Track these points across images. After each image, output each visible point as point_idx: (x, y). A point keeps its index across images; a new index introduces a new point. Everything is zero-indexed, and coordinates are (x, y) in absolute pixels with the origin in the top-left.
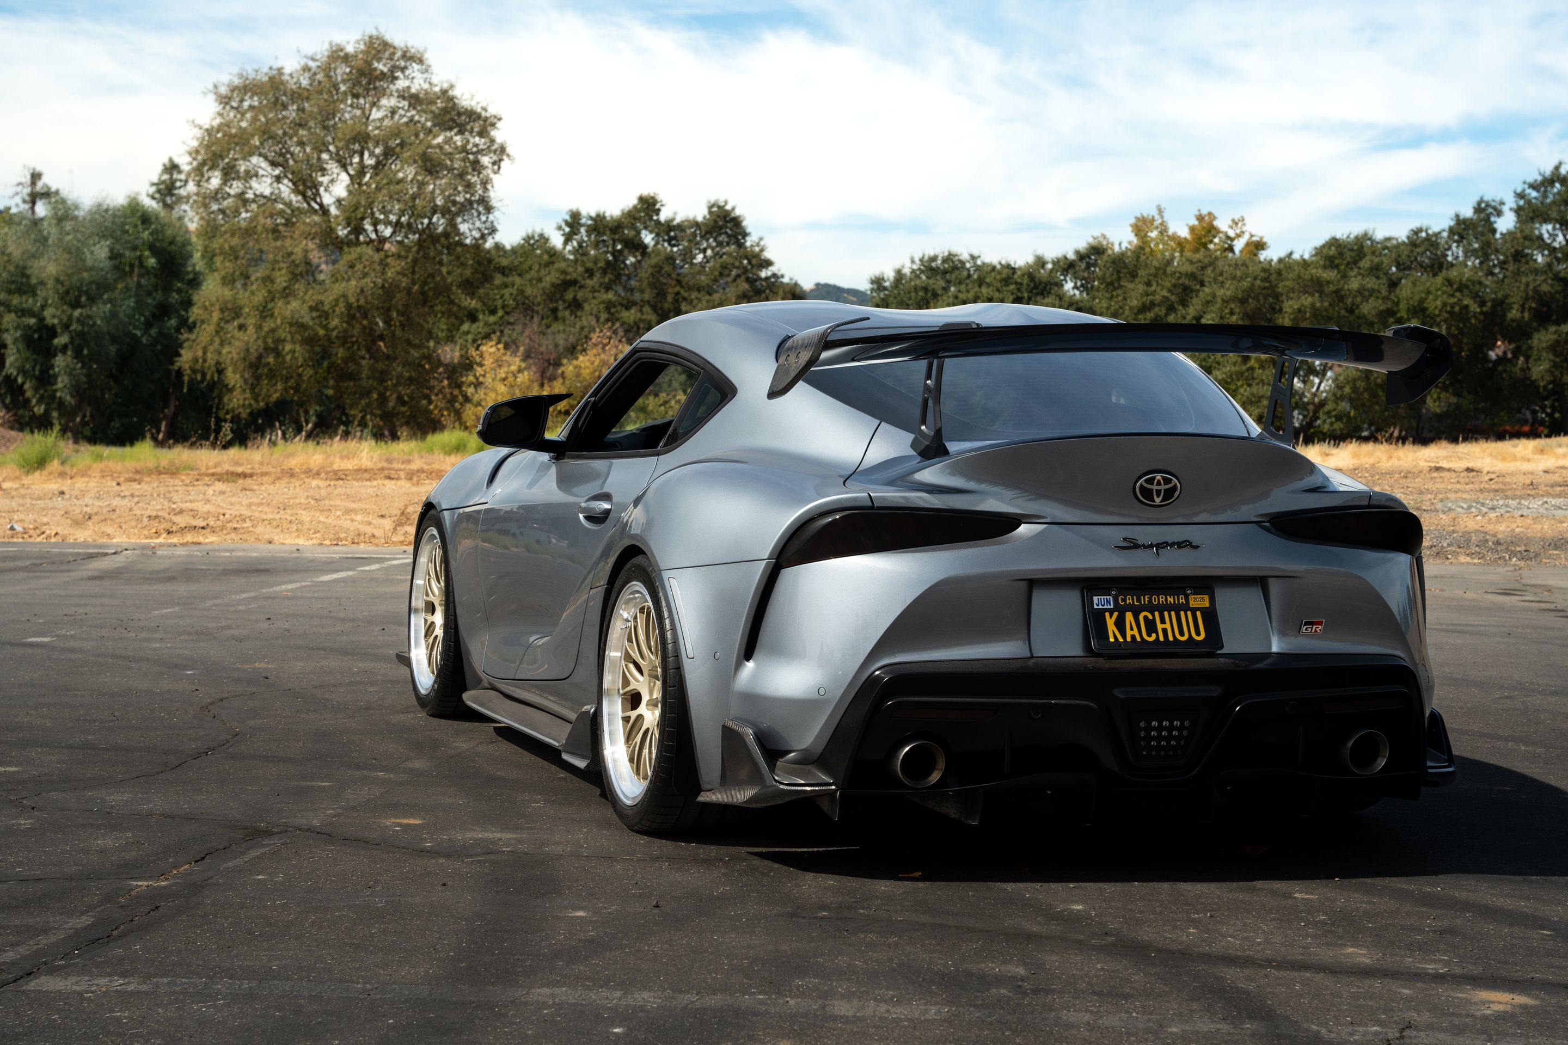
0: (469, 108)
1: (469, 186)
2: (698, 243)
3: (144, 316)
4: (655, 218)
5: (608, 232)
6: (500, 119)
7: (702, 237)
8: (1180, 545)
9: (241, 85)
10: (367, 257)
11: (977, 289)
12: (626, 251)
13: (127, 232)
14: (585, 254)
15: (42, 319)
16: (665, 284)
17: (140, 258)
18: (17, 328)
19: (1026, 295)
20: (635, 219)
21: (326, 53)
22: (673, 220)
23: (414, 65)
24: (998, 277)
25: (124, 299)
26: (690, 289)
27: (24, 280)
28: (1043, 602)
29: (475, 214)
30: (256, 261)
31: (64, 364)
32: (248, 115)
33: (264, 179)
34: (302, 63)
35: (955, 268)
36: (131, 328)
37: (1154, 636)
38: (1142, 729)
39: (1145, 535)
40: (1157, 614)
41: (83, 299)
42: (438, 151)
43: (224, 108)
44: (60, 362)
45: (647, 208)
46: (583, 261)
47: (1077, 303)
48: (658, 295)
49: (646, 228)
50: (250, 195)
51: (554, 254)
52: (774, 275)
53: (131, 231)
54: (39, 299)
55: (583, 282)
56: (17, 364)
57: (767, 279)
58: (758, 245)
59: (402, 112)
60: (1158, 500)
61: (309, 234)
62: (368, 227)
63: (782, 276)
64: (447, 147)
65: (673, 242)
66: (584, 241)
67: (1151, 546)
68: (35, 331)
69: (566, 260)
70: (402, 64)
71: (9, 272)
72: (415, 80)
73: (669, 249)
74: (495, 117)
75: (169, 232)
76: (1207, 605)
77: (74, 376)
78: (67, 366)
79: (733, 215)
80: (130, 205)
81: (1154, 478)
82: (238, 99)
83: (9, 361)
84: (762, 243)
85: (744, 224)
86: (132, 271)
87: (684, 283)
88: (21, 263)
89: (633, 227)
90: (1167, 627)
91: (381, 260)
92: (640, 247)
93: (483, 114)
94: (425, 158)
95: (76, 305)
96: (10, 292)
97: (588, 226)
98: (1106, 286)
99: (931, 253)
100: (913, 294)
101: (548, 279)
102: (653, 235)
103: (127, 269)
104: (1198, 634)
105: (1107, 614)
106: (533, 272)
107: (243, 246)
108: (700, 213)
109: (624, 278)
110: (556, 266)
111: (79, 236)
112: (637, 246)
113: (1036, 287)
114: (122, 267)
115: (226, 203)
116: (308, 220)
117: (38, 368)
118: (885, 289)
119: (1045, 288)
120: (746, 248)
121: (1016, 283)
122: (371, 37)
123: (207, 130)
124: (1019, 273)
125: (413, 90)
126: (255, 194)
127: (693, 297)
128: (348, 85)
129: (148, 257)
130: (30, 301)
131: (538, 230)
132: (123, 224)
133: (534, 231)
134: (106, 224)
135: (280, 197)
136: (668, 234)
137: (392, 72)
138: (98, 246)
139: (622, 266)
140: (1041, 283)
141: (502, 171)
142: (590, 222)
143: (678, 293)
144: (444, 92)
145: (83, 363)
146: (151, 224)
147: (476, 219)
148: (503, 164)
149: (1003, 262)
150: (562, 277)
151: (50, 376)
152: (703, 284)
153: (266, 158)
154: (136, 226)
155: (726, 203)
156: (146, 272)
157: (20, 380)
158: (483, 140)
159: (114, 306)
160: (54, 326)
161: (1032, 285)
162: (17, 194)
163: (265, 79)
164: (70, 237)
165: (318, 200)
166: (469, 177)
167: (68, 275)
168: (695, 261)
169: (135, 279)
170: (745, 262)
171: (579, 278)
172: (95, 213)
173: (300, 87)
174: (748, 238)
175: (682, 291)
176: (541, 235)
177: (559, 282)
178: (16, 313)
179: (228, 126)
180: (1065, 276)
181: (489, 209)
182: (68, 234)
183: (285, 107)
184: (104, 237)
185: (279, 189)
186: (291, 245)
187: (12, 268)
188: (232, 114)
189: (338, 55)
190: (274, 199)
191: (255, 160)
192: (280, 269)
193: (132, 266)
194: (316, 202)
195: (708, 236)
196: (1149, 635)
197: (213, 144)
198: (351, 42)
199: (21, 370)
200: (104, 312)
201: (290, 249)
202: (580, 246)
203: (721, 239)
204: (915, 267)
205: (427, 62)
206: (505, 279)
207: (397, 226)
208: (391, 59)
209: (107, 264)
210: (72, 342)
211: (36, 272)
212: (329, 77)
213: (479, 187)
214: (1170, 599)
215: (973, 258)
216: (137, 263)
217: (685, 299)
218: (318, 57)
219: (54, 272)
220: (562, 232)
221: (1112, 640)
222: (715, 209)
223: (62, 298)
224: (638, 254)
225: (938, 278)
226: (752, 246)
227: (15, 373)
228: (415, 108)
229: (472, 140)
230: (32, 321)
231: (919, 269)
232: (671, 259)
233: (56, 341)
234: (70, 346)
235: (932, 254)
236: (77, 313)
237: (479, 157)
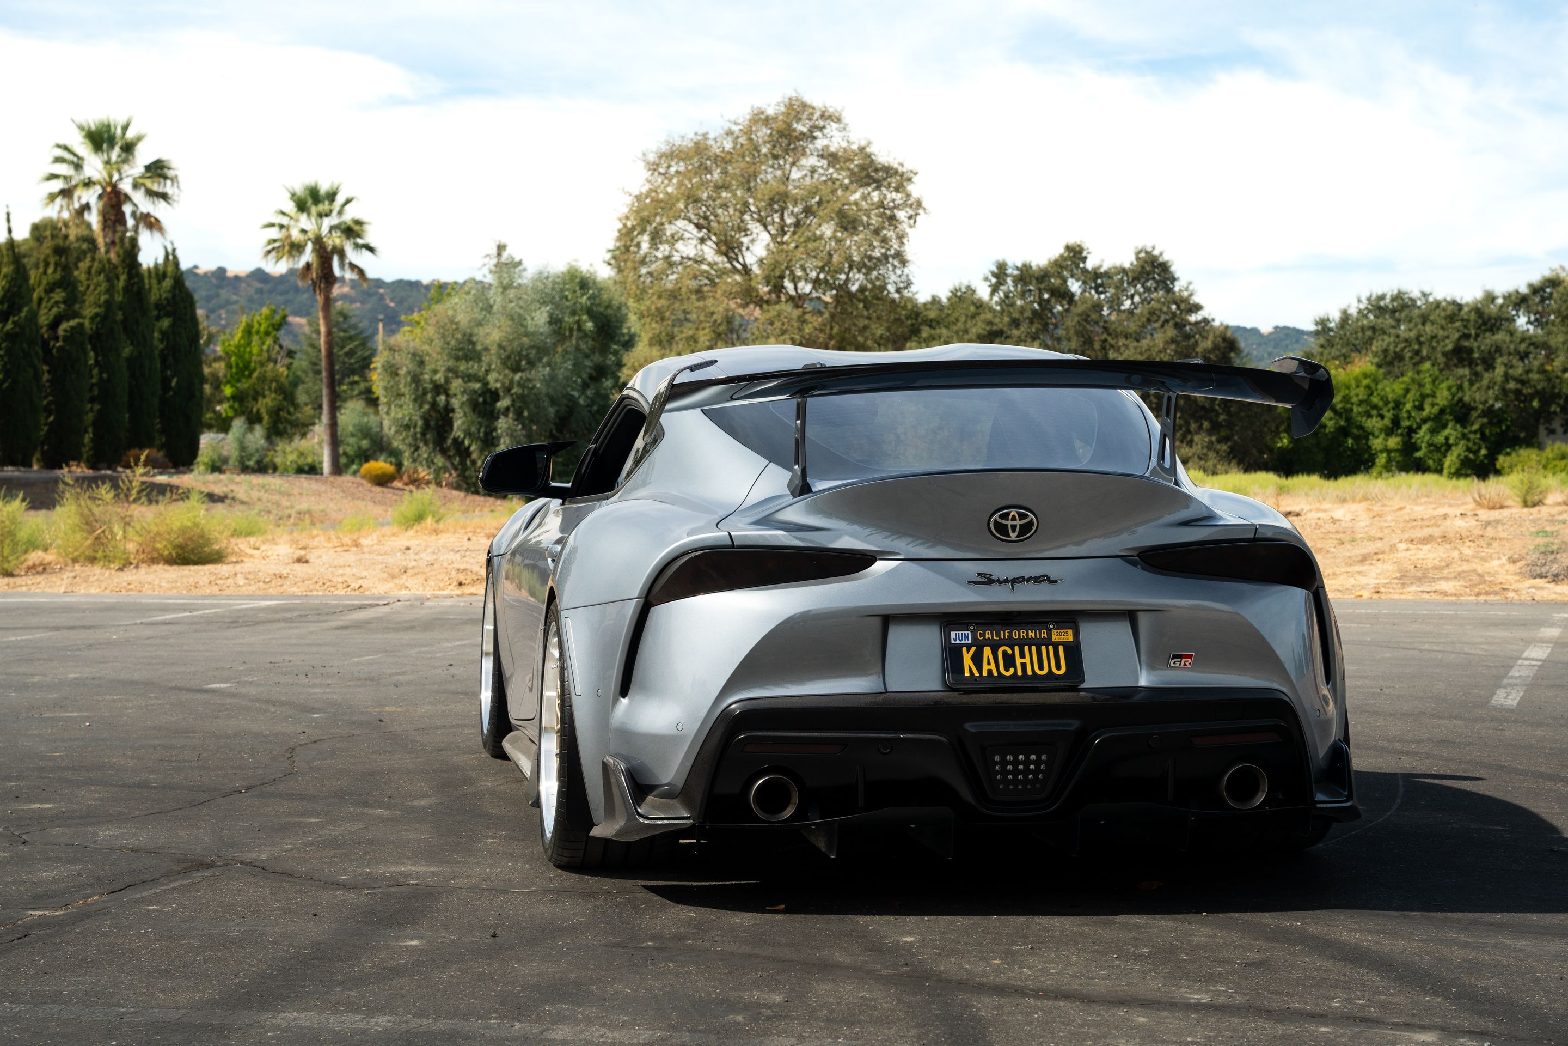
0: (886, 164)
1: (885, 240)
2: (1125, 290)
3: (580, 377)
4: (1082, 265)
5: (1034, 282)
6: (916, 174)
7: (1129, 283)
8: (1037, 580)
9: (668, 151)
10: (785, 314)
11: (1420, 326)
12: (1053, 300)
13: (566, 298)
14: (1013, 304)
15: (486, 384)
16: (1091, 331)
17: (578, 323)
18: (464, 392)
19: (1473, 332)
20: (1061, 267)
21: (748, 117)
22: (1101, 266)
23: (832, 124)
24: (1443, 314)
25: (562, 363)
26: (1116, 335)
27: (470, 347)
28: (899, 637)
29: (891, 268)
30: (680, 322)
31: (506, 426)
32: (675, 181)
33: (690, 241)
34: (726, 128)
35: (1404, 306)
36: (569, 389)
37: (1012, 670)
38: (997, 763)
39: (999, 570)
40: (1016, 648)
41: (523, 363)
42: (854, 208)
43: (652, 174)
44: (503, 424)
45: (1074, 256)
46: (1009, 312)
47: (1530, 338)
48: (1084, 343)
49: (1072, 276)
50: (676, 258)
51: (981, 306)
52: (1206, 321)
53: (570, 297)
54: (484, 364)
55: (1009, 332)
56: (464, 427)
57: (1197, 323)
58: (1187, 289)
59: (821, 171)
60: (1014, 536)
61: (731, 293)
62: (788, 284)
63: (1213, 320)
64: (864, 203)
65: (1101, 289)
66: (1011, 292)
67: (1006, 581)
68: (480, 395)
69: (991, 309)
70: (821, 123)
71: (457, 339)
72: (833, 139)
73: (1096, 296)
74: (912, 172)
75: (605, 297)
76: (1071, 639)
77: (516, 437)
78: (508, 428)
79: (1161, 260)
80: (569, 272)
81: (1008, 514)
82: (666, 165)
83: (457, 424)
84: (1191, 288)
85: (1173, 269)
86: (571, 335)
87: (1111, 331)
88: (468, 330)
89: (1059, 275)
90: (1026, 662)
91: (799, 317)
92: (1067, 296)
93: (900, 169)
94: (841, 214)
95: (516, 369)
96: (457, 359)
97: (1014, 277)
98: (1563, 321)
99: (1378, 291)
100: (1360, 335)
101: (974, 330)
102: (1080, 283)
103: (567, 333)
104: (1058, 668)
105: (964, 649)
106: (960, 324)
107: (668, 307)
108: (1127, 260)
109: (1051, 327)
110: (983, 316)
111: (521, 303)
112: (1064, 295)
113: (1484, 323)
114: (562, 331)
115: (653, 267)
116: (729, 280)
117: (482, 430)
118: (1330, 330)
119: (1494, 325)
120: (1174, 293)
121: (1462, 320)
122: (790, 99)
123: (636, 196)
124: (1466, 309)
125: (832, 149)
126: (682, 257)
127: (1120, 344)
128: (768, 146)
129: (586, 321)
130: (476, 366)
131: (965, 283)
132: (562, 290)
133: (961, 283)
134: (546, 291)
135: (704, 259)
136: (1095, 281)
137: (812, 132)
138: (538, 312)
139: (1049, 315)
140: (1490, 319)
141: (917, 224)
142: (1016, 272)
143: (1105, 340)
144: (862, 149)
145: (523, 424)
146: (588, 289)
147: (891, 273)
148: (918, 218)
149: (1449, 299)
150: (988, 328)
151: (493, 438)
152: (1130, 331)
153: (690, 221)
154: (575, 292)
155: (1154, 248)
156: (585, 335)
157: (467, 443)
158: (899, 195)
159: (552, 369)
160: (497, 389)
161: (1480, 321)
162: (485, 265)
163: (691, 145)
164: (513, 304)
165: (741, 260)
166: (885, 232)
167: (509, 341)
168: (1123, 308)
169: (574, 342)
170: (1174, 307)
171: (1005, 329)
172: (536, 280)
173: (723, 151)
174: (1176, 283)
175: (1109, 339)
176: (968, 287)
177: (986, 333)
178: (463, 378)
179: (656, 191)
180: (1518, 311)
181: (904, 263)
182: (511, 302)
183: (708, 171)
184: (545, 303)
185: (702, 250)
186: (713, 305)
187: (459, 336)
188: (660, 180)
189: (760, 118)
190: (699, 261)
191: (681, 223)
192: (703, 329)
193: (571, 330)
194: (739, 262)
195: (1135, 282)
196: (1007, 669)
197: (643, 210)
198: (772, 105)
199: (468, 433)
200: (544, 376)
201: (712, 309)
202: (1007, 296)
203: (1149, 284)
204: (1362, 306)
205: (845, 121)
206: (933, 332)
207: (816, 282)
208: (810, 119)
209: (545, 329)
210: (513, 405)
211: (481, 339)
212: (750, 139)
213: (894, 241)
214: (1032, 634)
215: (1425, 295)
216: (576, 327)
217: (1112, 346)
218: (741, 121)
219: (497, 338)
220: (989, 283)
221: (967, 674)
222: (1142, 255)
223: (504, 363)
224: (1065, 302)
225: (1387, 316)
226: (1180, 290)
227: (462, 436)
228: (834, 167)
229: (889, 196)
230: (477, 386)
231: (1367, 308)
232: (1098, 307)
233: (499, 404)
234: (512, 409)
235: (1380, 293)
236: (518, 377)
237: (895, 211)
